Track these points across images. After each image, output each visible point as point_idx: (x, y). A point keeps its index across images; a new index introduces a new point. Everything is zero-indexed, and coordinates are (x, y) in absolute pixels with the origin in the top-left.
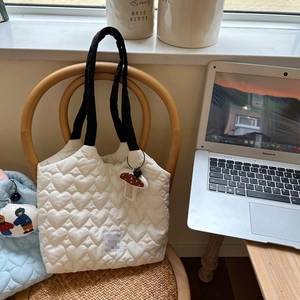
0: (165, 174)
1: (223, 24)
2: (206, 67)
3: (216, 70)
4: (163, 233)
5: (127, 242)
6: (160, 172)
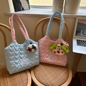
1: (79, 10)
2: (76, 18)
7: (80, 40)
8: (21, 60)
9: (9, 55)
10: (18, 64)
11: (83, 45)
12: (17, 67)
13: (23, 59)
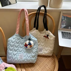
0: (54, 36)
1: (63, 3)
3: (63, 13)
4: (52, 50)
5: (44, 51)
6: (53, 36)
7: (64, 32)
8: (19, 52)
9: (10, 45)
10: (15, 56)
11: (67, 37)
12: (14, 58)
13: (21, 52)
